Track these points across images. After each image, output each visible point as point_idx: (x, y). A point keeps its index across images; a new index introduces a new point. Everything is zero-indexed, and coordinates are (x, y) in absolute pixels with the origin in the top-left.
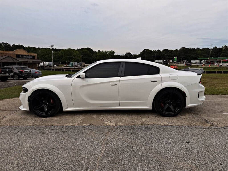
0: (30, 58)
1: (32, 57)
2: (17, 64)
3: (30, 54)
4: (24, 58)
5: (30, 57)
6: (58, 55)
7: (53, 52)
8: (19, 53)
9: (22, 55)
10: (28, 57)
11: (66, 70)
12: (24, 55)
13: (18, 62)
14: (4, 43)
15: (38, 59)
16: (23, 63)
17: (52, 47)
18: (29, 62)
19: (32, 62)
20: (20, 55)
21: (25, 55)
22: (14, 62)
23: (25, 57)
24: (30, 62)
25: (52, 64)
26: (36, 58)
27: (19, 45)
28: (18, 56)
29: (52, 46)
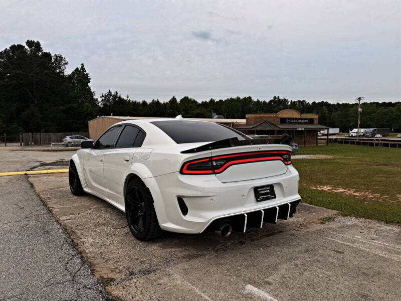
0: (305, 123)
1: (307, 121)
2: (276, 132)
3: (304, 116)
4: (293, 123)
5: (304, 121)
6: (390, 114)
7: (360, 109)
8: (285, 116)
9: (289, 119)
10: (300, 121)
11: (377, 145)
12: (293, 119)
13: (278, 129)
14: (299, 101)
15: (320, 123)
16: (287, 131)
17: (359, 101)
18: (298, 129)
19: (303, 129)
20: (287, 118)
21: (296, 119)
22: (271, 129)
23: (295, 121)
24: (300, 129)
25: (372, 132)
26: (316, 122)
27: (323, 102)
28: (283, 121)
29: (359, 99)
